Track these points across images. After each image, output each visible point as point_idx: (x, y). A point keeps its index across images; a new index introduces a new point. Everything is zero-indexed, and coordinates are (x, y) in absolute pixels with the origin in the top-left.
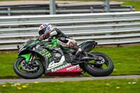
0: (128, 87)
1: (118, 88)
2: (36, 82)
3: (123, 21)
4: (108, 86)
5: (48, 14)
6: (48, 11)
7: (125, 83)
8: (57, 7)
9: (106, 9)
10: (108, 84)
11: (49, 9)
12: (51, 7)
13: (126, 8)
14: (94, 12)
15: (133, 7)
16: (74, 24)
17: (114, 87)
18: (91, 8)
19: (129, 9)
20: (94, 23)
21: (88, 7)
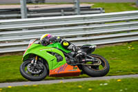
0: (100, 89)
1: (90, 89)
2: (10, 87)
3: (94, 23)
4: (80, 88)
5: (20, 18)
6: (19, 15)
7: (97, 85)
8: (28, 11)
9: (77, 12)
10: (80, 86)
11: (20, 13)
12: (22, 11)
13: (96, 9)
14: (65, 15)
15: (103, 9)
16: (46, 27)
17: (87, 89)
18: (62, 11)
19: (99, 11)
20: (65, 26)
21: (59, 10)
